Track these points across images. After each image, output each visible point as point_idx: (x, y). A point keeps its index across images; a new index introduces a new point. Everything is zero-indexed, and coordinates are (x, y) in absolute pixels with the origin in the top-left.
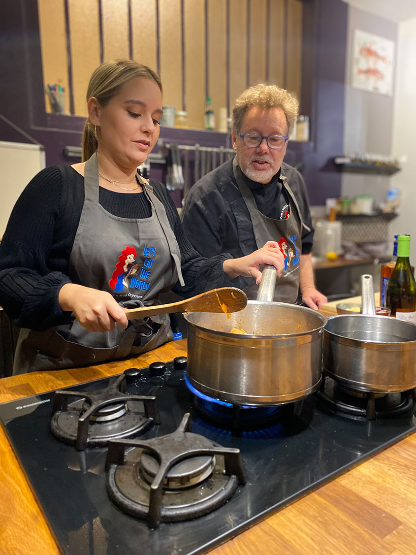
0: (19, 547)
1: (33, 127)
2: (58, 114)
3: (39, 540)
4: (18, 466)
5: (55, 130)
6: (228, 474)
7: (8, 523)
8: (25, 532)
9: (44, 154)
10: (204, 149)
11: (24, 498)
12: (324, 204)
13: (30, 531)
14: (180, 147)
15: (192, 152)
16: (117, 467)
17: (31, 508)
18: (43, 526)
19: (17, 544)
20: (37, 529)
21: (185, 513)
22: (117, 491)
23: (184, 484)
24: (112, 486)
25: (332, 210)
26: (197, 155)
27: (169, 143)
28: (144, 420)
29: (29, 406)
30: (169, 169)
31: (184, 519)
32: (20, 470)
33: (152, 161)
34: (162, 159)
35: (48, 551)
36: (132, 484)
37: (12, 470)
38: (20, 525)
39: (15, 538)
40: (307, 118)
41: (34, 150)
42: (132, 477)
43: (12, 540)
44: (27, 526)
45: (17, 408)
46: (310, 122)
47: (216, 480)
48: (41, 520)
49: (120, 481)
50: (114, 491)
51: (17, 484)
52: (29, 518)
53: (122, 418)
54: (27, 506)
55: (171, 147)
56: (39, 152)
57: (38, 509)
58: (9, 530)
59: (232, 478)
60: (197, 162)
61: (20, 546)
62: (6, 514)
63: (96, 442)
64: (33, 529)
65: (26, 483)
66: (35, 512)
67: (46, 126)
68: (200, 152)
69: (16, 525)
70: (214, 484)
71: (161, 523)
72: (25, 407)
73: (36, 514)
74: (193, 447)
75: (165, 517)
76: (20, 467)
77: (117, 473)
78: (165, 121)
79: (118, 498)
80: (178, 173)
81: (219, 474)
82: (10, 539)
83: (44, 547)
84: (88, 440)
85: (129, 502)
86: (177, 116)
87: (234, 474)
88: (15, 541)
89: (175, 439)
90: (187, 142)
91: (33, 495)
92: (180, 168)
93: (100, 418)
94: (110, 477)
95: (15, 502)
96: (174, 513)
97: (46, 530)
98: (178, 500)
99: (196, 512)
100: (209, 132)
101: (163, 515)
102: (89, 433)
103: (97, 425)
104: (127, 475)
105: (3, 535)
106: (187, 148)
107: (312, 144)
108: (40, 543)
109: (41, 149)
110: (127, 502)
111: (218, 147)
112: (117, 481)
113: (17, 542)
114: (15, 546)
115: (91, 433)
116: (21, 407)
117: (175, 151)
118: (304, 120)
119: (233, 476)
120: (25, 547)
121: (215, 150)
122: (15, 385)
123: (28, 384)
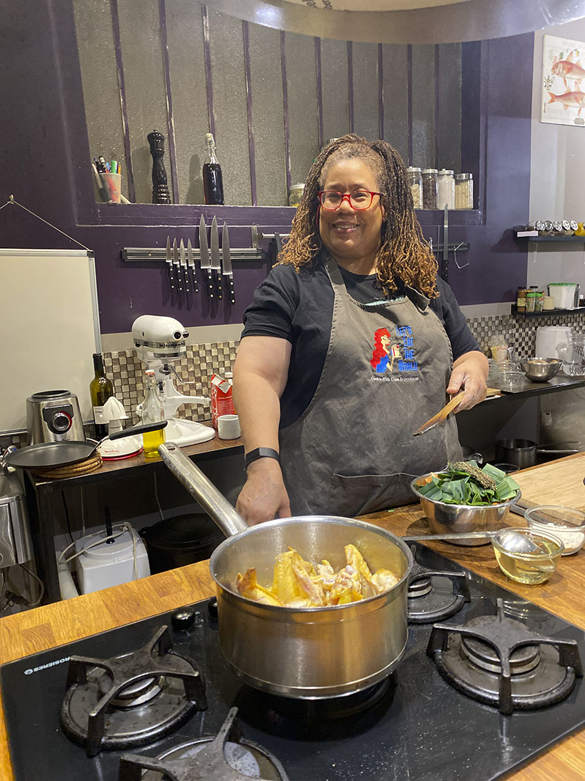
1: (78, 225)
5: (109, 226)
9: (93, 261)
28: (184, 705)
34: (257, 254)
45: (26, 673)
53: (154, 701)
56: (86, 260)
63: (112, 743)
67: (96, 222)
72: (36, 670)
84: (103, 740)
102: (106, 727)
103: (119, 713)
107: (479, 213)
109: (89, 255)
115: (109, 727)
122: (31, 626)
123: (49, 624)
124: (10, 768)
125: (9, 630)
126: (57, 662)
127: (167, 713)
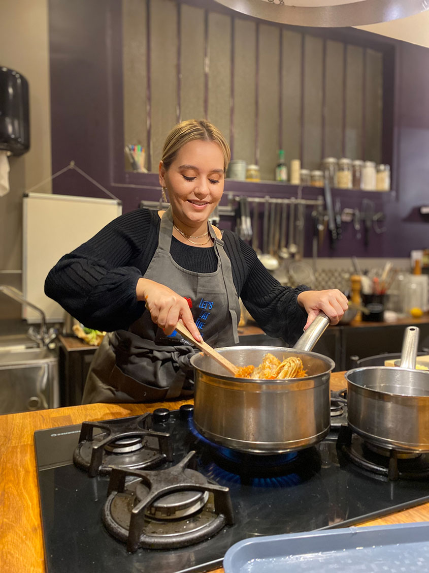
0: (12, 552)
1: (113, 184)
2: (135, 172)
3: (31, 548)
4: (36, 484)
5: (133, 186)
6: (217, 513)
7: (11, 530)
8: (22, 540)
9: (121, 208)
10: (274, 201)
11: (31, 512)
12: (409, 256)
13: (26, 540)
14: (250, 199)
15: (261, 205)
16: (116, 495)
17: (34, 520)
18: (39, 537)
19: (12, 549)
20: (33, 539)
21: (162, 542)
22: (109, 514)
23: (170, 515)
24: (106, 509)
25: (417, 262)
26: (267, 206)
27: (238, 196)
28: (157, 456)
29: (63, 434)
30: (238, 220)
31: (161, 547)
32: (37, 488)
33: (222, 213)
34: (231, 211)
35: (36, 558)
36: (124, 511)
37: (30, 486)
38: (21, 534)
39: (12, 544)
40: (388, 167)
41: (113, 204)
42: (126, 504)
43: (9, 545)
44: (26, 535)
45: (52, 435)
46: (391, 170)
47: (203, 517)
48: (39, 532)
49: (115, 506)
50: (106, 514)
51: (30, 500)
52: (30, 530)
54: (32, 519)
55: (241, 199)
56: (116, 207)
57: (40, 523)
58: (10, 537)
59: (220, 517)
60: (266, 214)
61: (14, 552)
62: (12, 523)
63: (107, 471)
64: (30, 539)
65: (38, 499)
66: (36, 524)
67: (125, 183)
68: (270, 204)
69: (17, 533)
70: (200, 519)
71: (139, 548)
72: (59, 435)
73: (37, 527)
74: (186, 481)
75: (144, 543)
76: (38, 486)
77: (115, 498)
78: (236, 175)
79: (108, 521)
80: (246, 225)
81: (209, 511)
82: (8, 544)
83: (33, 555)
84: (100, 468)
85: (115, 525)
86: (248, 170)
87: (222, 513)
88: (11, 546)
89: (172, 473)
90: (257, 194)
91: (40, 510)
92: (249, 221)
93: (116, 449)
94: (108, 502)
95: (23, 514)
96: (153, 540)
97: (40, 541)
98: (160, 529)
99: (173, 543)
100: (280, 184)
101: (142, 541)
102: (102, 462)
103: (113, 456)
104: (123, 501)
105: (4, 540)
106: (257, 200)
107: (394, 194)
108: (31, 551)
109: (119, 204)
110: (114, 525)
111: (289, 198)
112: (112, 506)
113: (13, 548)
114: (10, 550)
115: (105, 462)
116: (56, 435)
117: (245, 204)
118: (385, 169)
119: (221, 515)
120: (17, 553)
121: (286, 201)
122: (58, 416)
123: (69, 416)
124: (36, 480)
125: (43, 417)
126: (73, 432)
127: (145, 458)
